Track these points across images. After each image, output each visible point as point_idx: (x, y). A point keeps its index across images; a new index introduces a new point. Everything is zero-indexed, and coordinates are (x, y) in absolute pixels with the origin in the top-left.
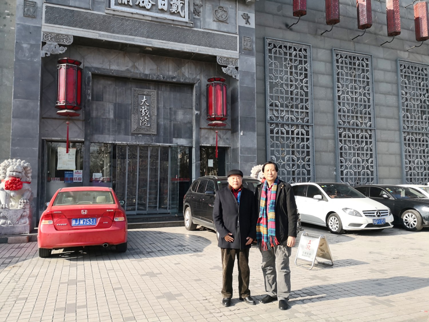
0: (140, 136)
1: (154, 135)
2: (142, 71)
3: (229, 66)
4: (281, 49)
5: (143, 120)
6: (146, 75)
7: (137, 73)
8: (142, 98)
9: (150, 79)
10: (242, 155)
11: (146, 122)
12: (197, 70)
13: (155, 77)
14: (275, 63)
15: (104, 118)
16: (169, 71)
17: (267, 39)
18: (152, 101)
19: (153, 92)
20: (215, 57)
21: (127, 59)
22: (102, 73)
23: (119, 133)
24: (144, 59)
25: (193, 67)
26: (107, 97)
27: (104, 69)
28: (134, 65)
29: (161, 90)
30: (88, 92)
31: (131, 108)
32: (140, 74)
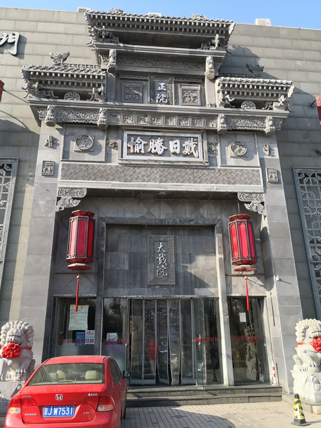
0: (157, 288)
1: (173, 285)
2: (157, 217)
3: (252, 202)
4: (314, 178)
5: (160, 269)
6: (162, 220)
7: (152, 219)
8: (159, 245)
9: (166, 224)
10: (281, 306)
11: (163, 271)
12: (217, 209)
13: (171, 222)
14: (309, 194)
15: (118, 270)
16: (186, 214)
17: (296, 168)
18: (169, 247)
19: (170, 238)
20: (236, 194)
21: (142, 206)
22: (117, 223)
23: (135, 285)
24: (159, 205)
25: (212, 207)
26: (121, 246)
27: (118, 218)
28: (149, 211)
29: (179, 235)
30: (102, 243)
31: (147, 257)
32: (155, 219)
